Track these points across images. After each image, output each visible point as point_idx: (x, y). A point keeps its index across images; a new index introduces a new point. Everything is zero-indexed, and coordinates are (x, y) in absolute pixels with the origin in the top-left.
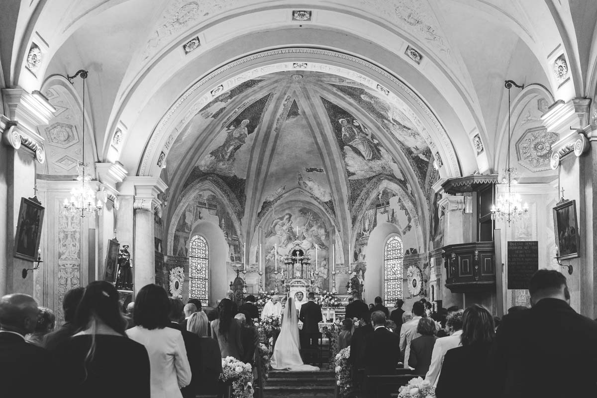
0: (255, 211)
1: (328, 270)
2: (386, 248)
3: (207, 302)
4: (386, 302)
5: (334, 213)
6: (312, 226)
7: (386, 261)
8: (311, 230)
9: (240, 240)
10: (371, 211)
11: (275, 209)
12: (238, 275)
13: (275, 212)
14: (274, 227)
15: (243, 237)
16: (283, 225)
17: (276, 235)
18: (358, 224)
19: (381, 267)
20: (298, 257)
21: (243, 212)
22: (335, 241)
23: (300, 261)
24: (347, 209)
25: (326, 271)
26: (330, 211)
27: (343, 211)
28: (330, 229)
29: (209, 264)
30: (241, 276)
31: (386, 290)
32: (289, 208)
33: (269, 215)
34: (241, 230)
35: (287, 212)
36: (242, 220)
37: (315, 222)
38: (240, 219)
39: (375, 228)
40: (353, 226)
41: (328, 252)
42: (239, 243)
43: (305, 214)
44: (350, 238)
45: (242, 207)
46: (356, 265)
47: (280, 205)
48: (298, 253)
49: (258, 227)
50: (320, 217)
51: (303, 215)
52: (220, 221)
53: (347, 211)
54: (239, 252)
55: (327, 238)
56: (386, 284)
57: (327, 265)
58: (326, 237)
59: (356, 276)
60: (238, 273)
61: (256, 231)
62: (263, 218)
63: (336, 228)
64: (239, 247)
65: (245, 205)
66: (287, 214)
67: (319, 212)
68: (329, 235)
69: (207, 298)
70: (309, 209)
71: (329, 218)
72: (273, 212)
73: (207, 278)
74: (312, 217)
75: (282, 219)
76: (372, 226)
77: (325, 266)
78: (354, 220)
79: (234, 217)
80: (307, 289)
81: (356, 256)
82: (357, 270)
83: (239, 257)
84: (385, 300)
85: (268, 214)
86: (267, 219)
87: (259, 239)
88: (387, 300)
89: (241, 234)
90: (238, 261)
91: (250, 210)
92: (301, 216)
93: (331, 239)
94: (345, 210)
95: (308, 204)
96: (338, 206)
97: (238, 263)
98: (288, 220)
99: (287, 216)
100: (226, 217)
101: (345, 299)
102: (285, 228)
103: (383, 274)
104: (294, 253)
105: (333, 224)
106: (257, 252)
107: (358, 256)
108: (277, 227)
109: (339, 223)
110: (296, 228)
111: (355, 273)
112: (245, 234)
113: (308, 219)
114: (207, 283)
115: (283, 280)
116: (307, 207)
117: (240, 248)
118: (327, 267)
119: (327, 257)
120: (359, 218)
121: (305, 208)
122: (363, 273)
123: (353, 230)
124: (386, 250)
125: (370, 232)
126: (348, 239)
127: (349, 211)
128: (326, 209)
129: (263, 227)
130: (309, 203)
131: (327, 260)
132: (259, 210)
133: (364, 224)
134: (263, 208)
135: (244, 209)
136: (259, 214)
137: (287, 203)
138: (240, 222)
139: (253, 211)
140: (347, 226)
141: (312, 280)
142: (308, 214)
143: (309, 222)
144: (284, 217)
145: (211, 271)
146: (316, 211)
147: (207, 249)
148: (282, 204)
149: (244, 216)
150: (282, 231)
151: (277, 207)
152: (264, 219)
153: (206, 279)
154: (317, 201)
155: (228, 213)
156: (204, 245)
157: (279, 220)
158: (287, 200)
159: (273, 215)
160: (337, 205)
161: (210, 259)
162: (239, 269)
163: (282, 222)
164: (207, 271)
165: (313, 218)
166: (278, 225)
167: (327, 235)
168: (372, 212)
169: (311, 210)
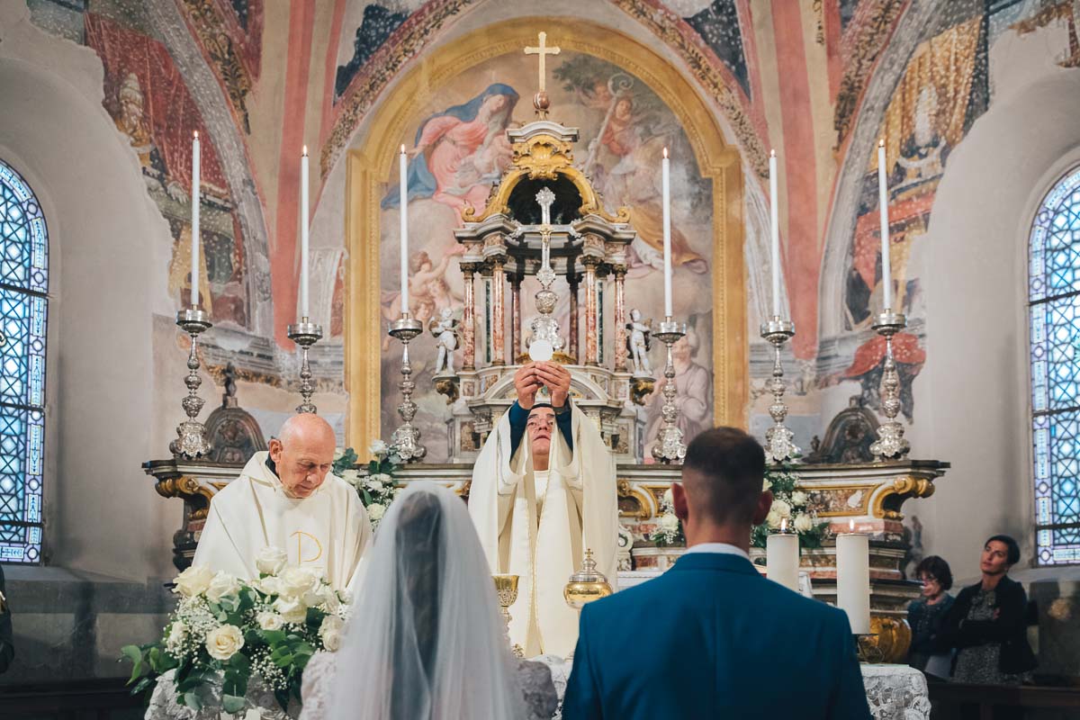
0: (318, 48)
1: (711, 376)
2: (1039, 236)
3: (34, 536)
4: (1045, 538)
5: (740, 72)
6: (625, 152)
7: (1038, 310)
8: (618, 170)
9: (244, 209)
10: (952, 34)
11: (432, 61)
12: (228, 393)
13: (433, 77)
14: (429, 151)
15: (259, 202)
16: (475, 142)
17: (441, 197)
18: (865, 125)
19: (1010, 341)
20: (547, 233)
21: (253, 55)
22: (742, 226)
23: (562, 262)
24: (814, 39)
25: (696, 382)
26: (717, 67)
27: (789, 48)
28: (714, 167)
29: (54, 324)
30: (248, 397)
31: (1043, 470)
32: (504, 58)
33: (401, 97)
34: (246, 160)
35: (494, 76)
36: (248, 99)
37: (639, 130)
38: (238, 96)
39: (980, 123)
40: (841, 139)
41: (707, 284)
42: (238, 225)
43: (589, 87)
44: (822, 206)
45: (244, 20)
46: (859, 343)
47: (461, 42)
48: (545, 198)
49: (343, 153)
50: (662, 106)
51: (576, 93)
52: (113, 84)
53: (815, 52)
54: (237, 276)
55: (701, 213)
56: (1042, 438)
57: (702, 353)
58: (694, 207)
59: (861, 401)
60: (228, 383)
61: (331, 175)
62: (369, 108)
63: (746, 163)
64: (238, 246)
65: (260, 11)
66: (492, 91)
67: (661, 77)
68: (709, 197)
69: (33, 515)
70: (606, 64)
71: (708, 113)
72: (423, 77)
73: (36, 398)
74: (621, 108)
75: (466, 112)
76: (957, 117)
77: (694, 353)
78: (848, 103)
79: (205, 83)
80: (610, 428)
81: (859, 295)
82: (867, 373)
83: (234, 300)
84: (1038, 528)
85: (398, 87)
86: (390, 112)
87: (347, 220)
88: (1054, 527)
89: (248, 182)
90: (232, 324)
91: (292, 38)
92: (569, 100)
93: (719, 218)
94: (801, 43)
95: (602, 38)
96: (761, 25)
97: (227, 332)
98: (499, 118)
99: (496, 101)
100: (155, 72)
101: (854, 501)
102: (482, 158)
103: (1021, 378)
104: (522, 202)
105: (732, 139)
106: (339, 284)
107: (869, 293)
108: (445, 152)
109: (763, 125)
110: (535, 43)
111: (855, 388)
112: (270, 184)
113: (603, 112)
114: (35, 434)
115: (449, 373)
116: (597, 51)
117: (242, 255)
118: (701, 358)
119: (700, 310)
120: (876, 91)
121: (586, 60)
122: (906, 382)
123: (838, 161)
124: (1037, 245)
125: (945, 154)
126: (812, 212)
127: (821, 51)
128: (696, 63)
129: (370, 152)
130: (605, 32)
131: (700, 322)
132: (346, 55)
133: (907, 117)
134: (365, 45)
135: (257, 38)
136: (345, 76)
137: (492, 31)
138: (239, 115)
139: (306, 52)
140: (811, 136)
141: (638, 374)
142: (599, 89)
143: (609, 129)
144: (479, 102)
145: (61, 362)
146: (643, 70)
147: (39, 237)
148: (470, 37)
149: (257, 75)
150: (471, 177)
151: (443, 50)
152: (377, 115)
153: (28, 408)
154: (650, 23)
155: (166, 54)
156: (15, 213)
157: (449, 119)
158: (495, 20)
159: (424, 96)
160: (756, 16)
161: (55, 297)
162: (235, 364)
163: (466, 127)
164: (36, 363)
165: (630, 110)
166: (445, 145)
167: (702, 193)
168: (957, 40)
169: (616, 69)
